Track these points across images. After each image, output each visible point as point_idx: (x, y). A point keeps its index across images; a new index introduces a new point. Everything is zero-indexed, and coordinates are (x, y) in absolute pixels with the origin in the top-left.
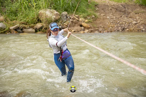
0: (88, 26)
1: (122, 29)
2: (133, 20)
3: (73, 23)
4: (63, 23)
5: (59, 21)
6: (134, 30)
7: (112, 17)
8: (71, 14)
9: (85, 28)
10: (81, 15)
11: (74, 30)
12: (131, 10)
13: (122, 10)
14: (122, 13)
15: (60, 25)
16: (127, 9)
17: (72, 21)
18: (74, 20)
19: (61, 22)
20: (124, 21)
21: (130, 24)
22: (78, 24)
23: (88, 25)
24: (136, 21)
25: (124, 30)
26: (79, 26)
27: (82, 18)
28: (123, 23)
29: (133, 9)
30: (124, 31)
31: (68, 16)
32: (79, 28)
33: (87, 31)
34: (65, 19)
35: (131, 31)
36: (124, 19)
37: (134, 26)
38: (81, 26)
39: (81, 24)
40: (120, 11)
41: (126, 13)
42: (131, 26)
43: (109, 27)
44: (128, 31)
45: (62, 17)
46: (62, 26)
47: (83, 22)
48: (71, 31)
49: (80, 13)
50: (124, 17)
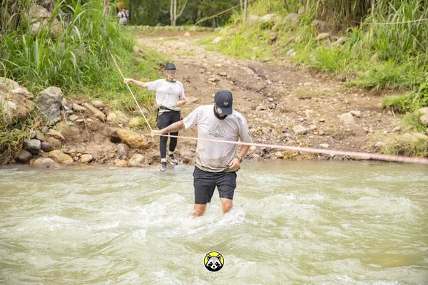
0: (140, 141)
1: (262, 153)
2: (293, 121)
3: (84, 128)
4: (45, 129)
5: (29, 120)
6: (300, 157)
8: (75, 96)
9: (130, 146)
10: (113, 98)
11: (90, 157)
12: (284, 87)
13: (254, 86)
14: (258, 96)
15: (35, 138)
16: (270, 82)
17: (81, 123)
18: (89, 120)
19: (37, 124)
20: (266, 125)
21: (287, 135)
22: (105, 132)
23: (140, 139)
24: (305, 123)
25: (267, 155)
26: (108, 141)
27: (118, 112)
28: (265, 129)
29: (290, 82)
30: (269, 158)
31: (63, 104)
32: (109, 146)
33: (139, 157)
34: (52, 114)
35: (292, 158)
36: (265, 116)
37: (298, 141)
38: (116, 140)
39: (116, 133)
40: (249, 89)
41: (270, 94)
42: (289, 142)
44: (281, 158)
45: (43, 107)
46: (41, 141)
47: (121, 125)
48: (76, 158)
49: (111, 93)
50: (263, 110)
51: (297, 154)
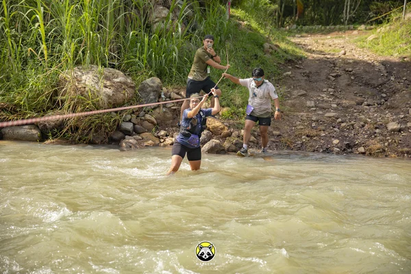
1: (344, 147)
2: (393, 117)
4: (142, 113)
7: (327, 102)
13: (374, 82)
15: (130, 121)
17: (175, 109)
20: (360, 120)
23: (222, 127)
24: (404, 121)
25: (349, 150)
28: (356, 125)
30: (351, 152)
31: (163, 93)
35: (374, 154)
37: (389, 138)
42: (378, 138)
43: (299, 136)
44: (363, 153)
46: (134, 124)
50: (369, 105)
51: (381, 150)
